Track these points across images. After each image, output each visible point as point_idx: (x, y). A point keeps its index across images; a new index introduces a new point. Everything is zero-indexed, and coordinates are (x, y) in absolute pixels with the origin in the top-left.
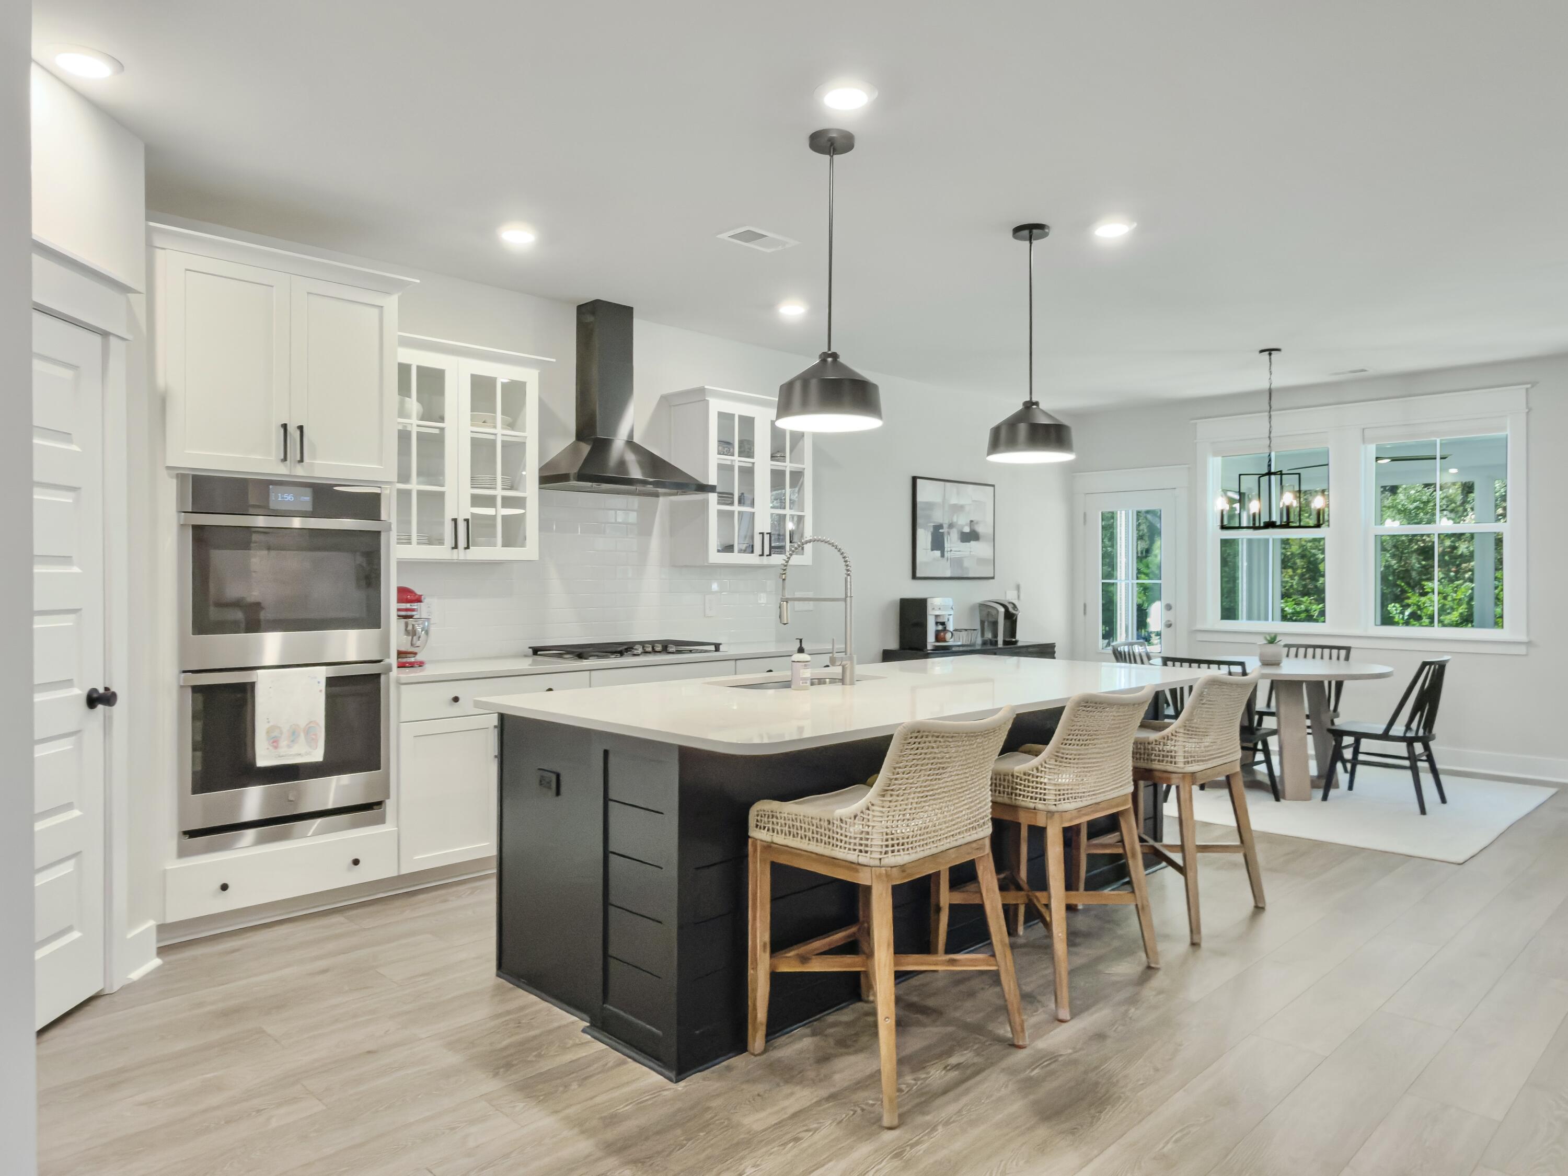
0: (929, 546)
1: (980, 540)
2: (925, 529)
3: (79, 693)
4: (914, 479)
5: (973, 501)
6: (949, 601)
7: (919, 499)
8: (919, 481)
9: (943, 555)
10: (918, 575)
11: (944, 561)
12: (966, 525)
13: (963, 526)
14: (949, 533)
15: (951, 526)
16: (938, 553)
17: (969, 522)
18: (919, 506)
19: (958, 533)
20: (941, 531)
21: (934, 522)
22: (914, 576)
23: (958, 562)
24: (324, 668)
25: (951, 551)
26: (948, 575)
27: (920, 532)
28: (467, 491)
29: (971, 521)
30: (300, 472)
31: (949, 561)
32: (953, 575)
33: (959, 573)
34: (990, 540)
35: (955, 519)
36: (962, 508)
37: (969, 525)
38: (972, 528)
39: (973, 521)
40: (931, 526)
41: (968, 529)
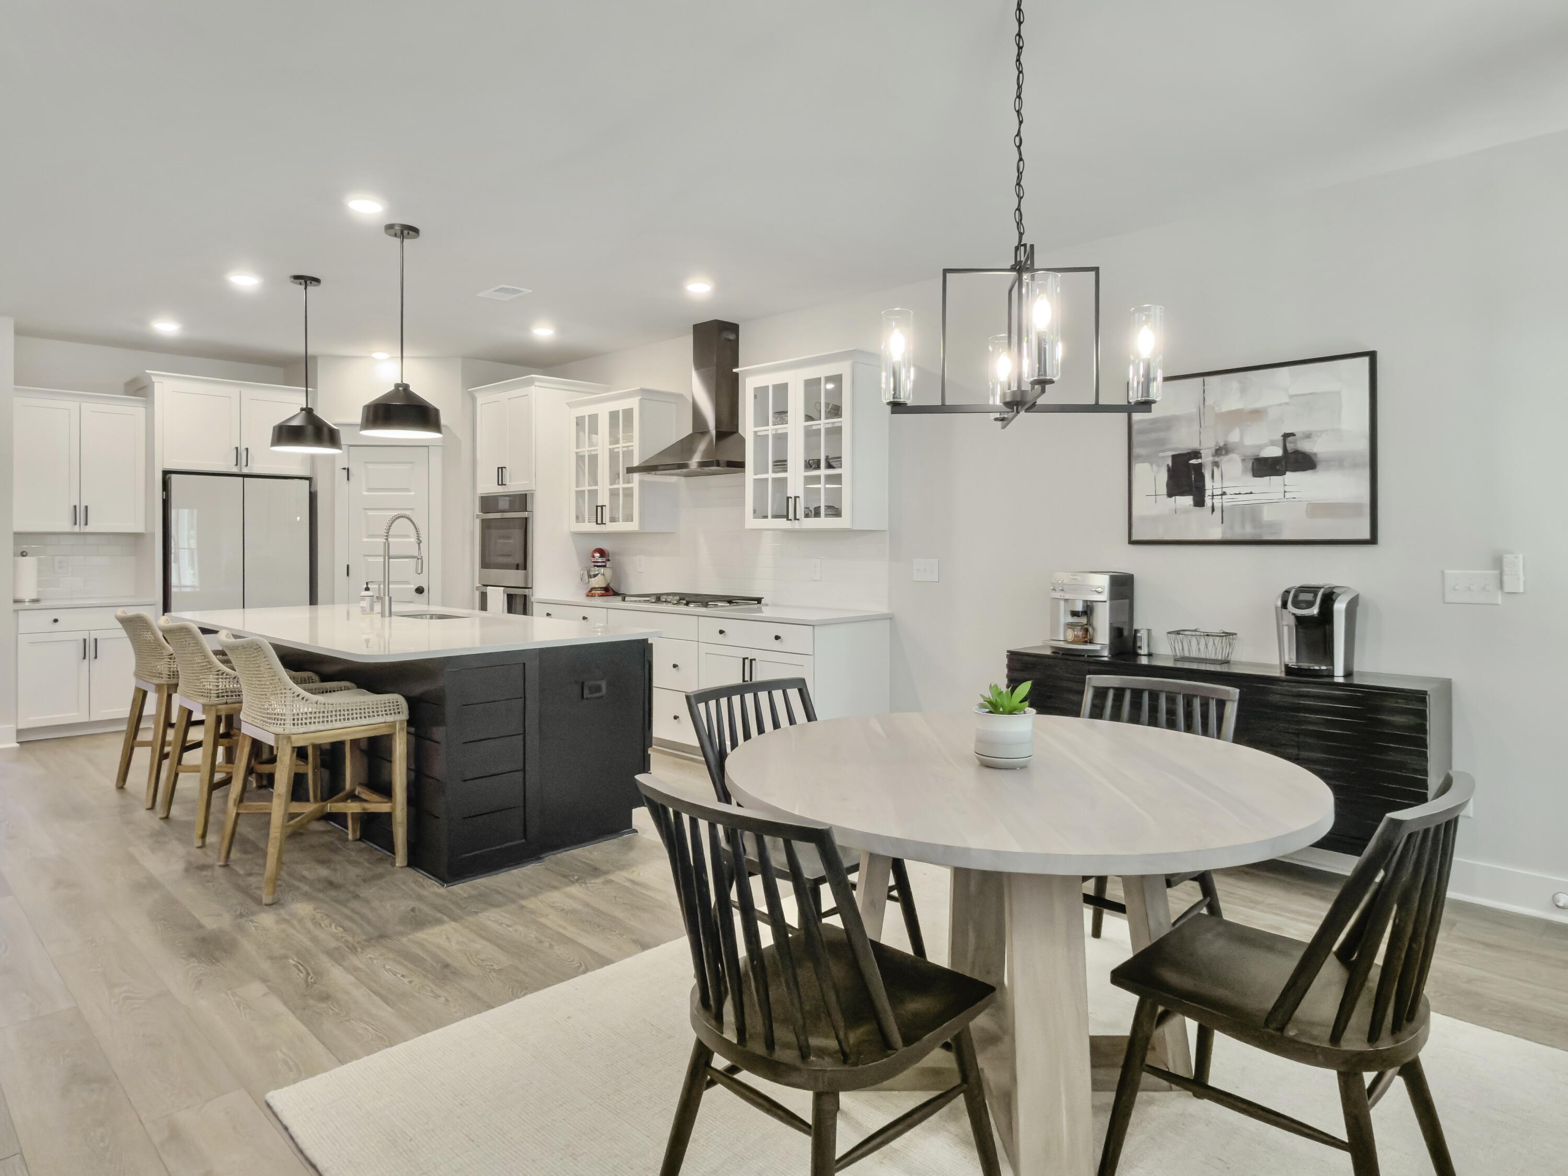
0: (1163, 489)
1: (1319, 467)
2: (1151, 464)
5: (1291, 396)
9: (1199, 502)
10: (1134, 537)
11: (1204, 512)
12: (1273, 443)
13: (1261, 447)
14: (1216, 464)
15: (1221, 451)
16: (1188, 500)
17: (1279, 437)
18: (1135, 428)
19: (1243, 460)
20: (1193, 462)
21: (1174, 450)
22: (1129, 540)
23: (1252, 513)
24: (506, 589)
25: (1224, 494)
26: (1217, 535)
27: (1140, 469)
28: (607, 486)
29: (1286, 436)
30: (504, 491)
31: (1218, 512)
32: (1229, 537)
33: (1248, 532)
34: (1355, 466)
35: (1234, 437)
36: (1257, 414)
37: (1281, 444)
38: (1290, 447)
39: (1293, 435)
40: (1167, 457)
41: (1277, 452)
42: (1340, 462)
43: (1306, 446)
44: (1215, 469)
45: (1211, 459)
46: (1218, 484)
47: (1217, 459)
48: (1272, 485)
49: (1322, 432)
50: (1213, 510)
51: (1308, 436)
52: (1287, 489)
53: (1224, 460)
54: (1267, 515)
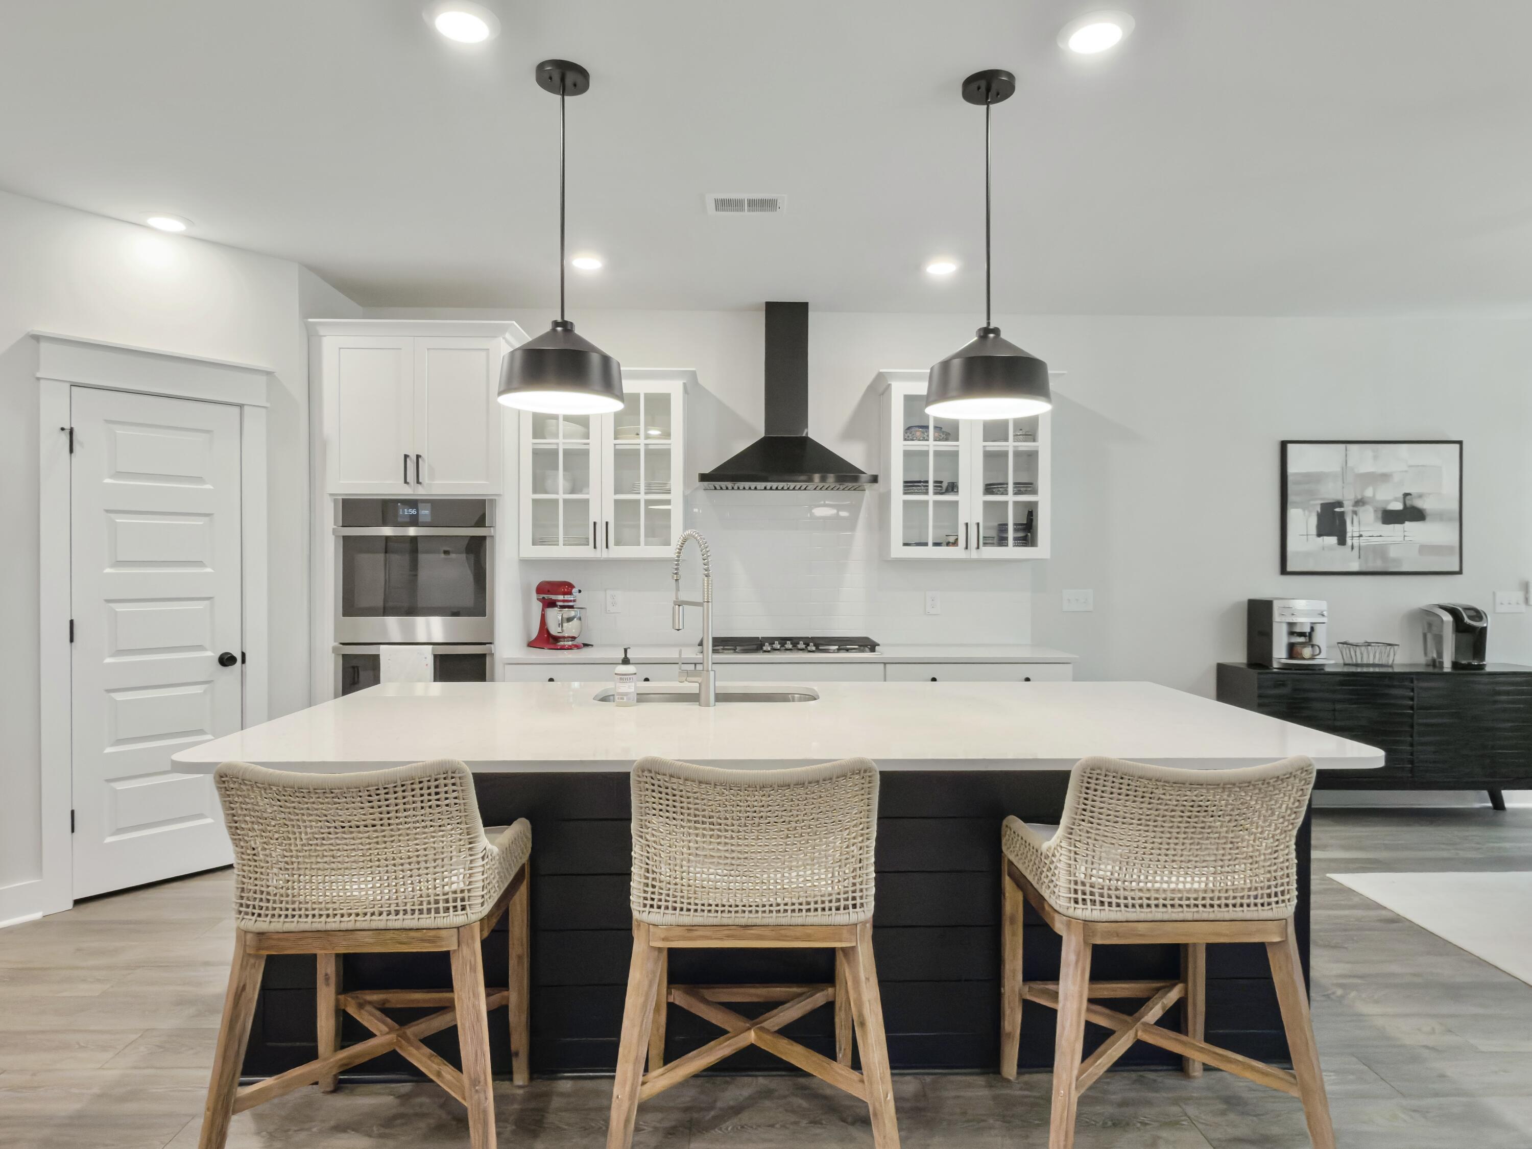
0: (1313, 530)
1: (1428, 518)
2: (1304, 510)
3: (213, 655)
4: (1284, 445)
5: (1410, 466)
6: (1323, 605)
7: (1291, 469)
8: (1290, 447)
9: (1342, 542)
10: (1289, 569)
11: (1345, 550)
12: (1396, 500)
13: (1388, 502)
14: (1355, 513)
15: (1360, 503)
16: (1332, 540)
17: (1400, 495)
18: (1290, 479)
19: (1375, 511)
20: (1337, 510)
21: (1321, 499)
22: (1284, 571)
23: (1380, 551)
24: (431, 647)
25: (1361, 536)
26: (1355, 567)
27: (1294, 513)
28: (610, 497)
29: (1406, 495)
30: (420, 492)
31: (1356, 550)
32: (1364, 569)
33: (1378, 566)
34: (1450, 520)
35: (1369, 493)
36: (1385, 477)
37: (1402, 500)
38: (1408, 503)
39: (1409, 494)
40: (1317, 504)
41: (1398, 506)
42: (1441, 517)
43: (1420, 504)
44: (1355, 516)
45: (1351, 508)
46: (1356, 528)
47: (1356, 509)
48: (1395, 530)
49: (1430, 494)
50: (1352, 548)
51: (1420, 496)
52: (1406, 534)
53: (1361, 510)
54: (1393, 553)
